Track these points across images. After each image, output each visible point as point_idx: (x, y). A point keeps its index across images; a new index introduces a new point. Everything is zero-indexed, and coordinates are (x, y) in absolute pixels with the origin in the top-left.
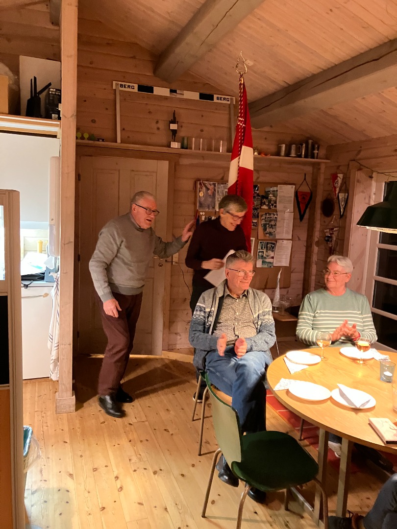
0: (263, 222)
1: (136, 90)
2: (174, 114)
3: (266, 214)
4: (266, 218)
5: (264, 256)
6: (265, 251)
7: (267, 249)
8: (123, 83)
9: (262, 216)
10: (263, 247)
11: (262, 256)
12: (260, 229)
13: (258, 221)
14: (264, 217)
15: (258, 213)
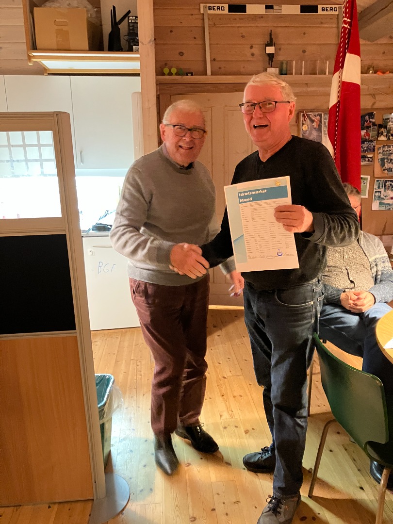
0: (380, 156)
1: (226, 11)
2: (271, 34)
3: (384, 146)
4: (383, 151)
5: (382, 196)
6: (382, 190)
7: (385, 188)
8: (212, 5)
9: (379, 149)
10: (381, 186)
11: (379, 197)
12: (377, 165)
13: (374, 156)
14: (381, 151)
15: (374, 146)
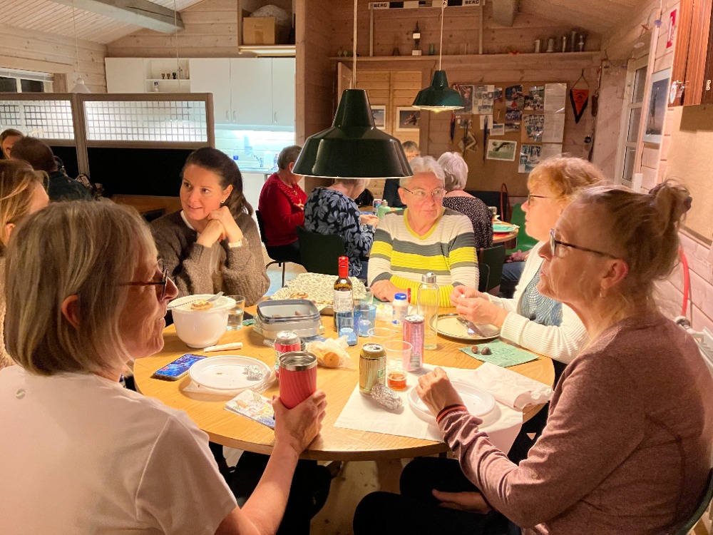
0: (527, 124)
1: (388, 8)
2: (417, 24)
3: (530, 116)
4: (530, 120)
5: (528, 160)
6: (529, 155)
7: (532, 154)
8: (377, 3)
9: (525, 118)
10: (528, 151)
11: (526, 161)
12: (524, 132)
13: (521, 124)
14: (528, 119)
15: (521, 115)
